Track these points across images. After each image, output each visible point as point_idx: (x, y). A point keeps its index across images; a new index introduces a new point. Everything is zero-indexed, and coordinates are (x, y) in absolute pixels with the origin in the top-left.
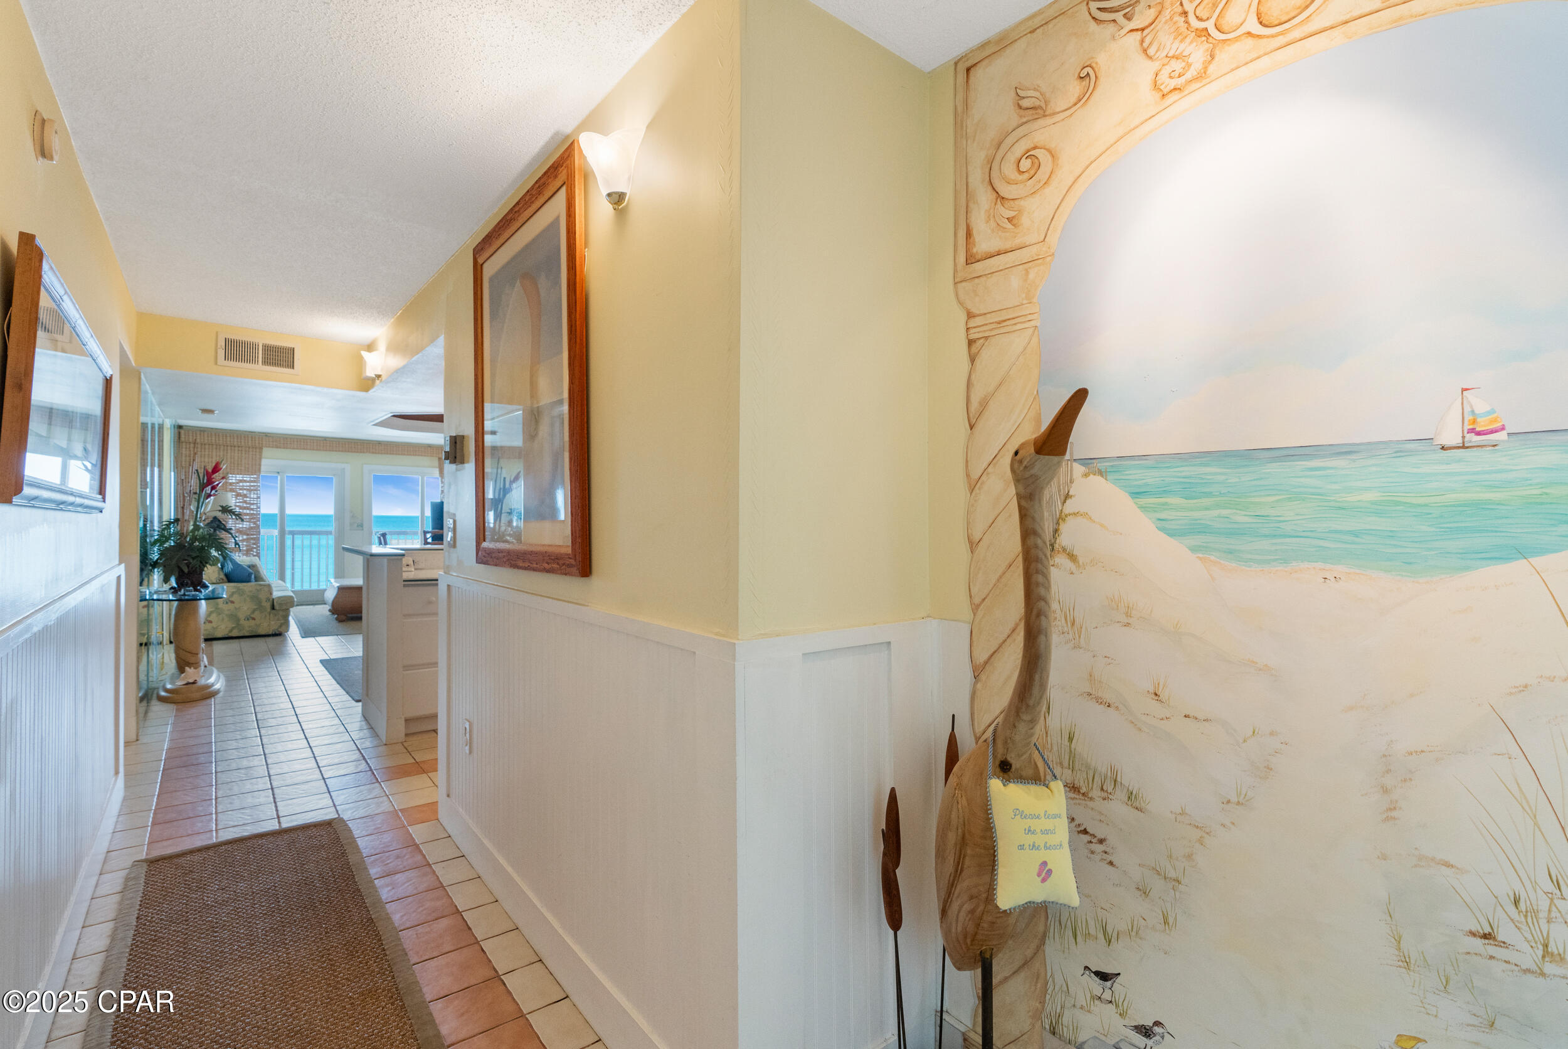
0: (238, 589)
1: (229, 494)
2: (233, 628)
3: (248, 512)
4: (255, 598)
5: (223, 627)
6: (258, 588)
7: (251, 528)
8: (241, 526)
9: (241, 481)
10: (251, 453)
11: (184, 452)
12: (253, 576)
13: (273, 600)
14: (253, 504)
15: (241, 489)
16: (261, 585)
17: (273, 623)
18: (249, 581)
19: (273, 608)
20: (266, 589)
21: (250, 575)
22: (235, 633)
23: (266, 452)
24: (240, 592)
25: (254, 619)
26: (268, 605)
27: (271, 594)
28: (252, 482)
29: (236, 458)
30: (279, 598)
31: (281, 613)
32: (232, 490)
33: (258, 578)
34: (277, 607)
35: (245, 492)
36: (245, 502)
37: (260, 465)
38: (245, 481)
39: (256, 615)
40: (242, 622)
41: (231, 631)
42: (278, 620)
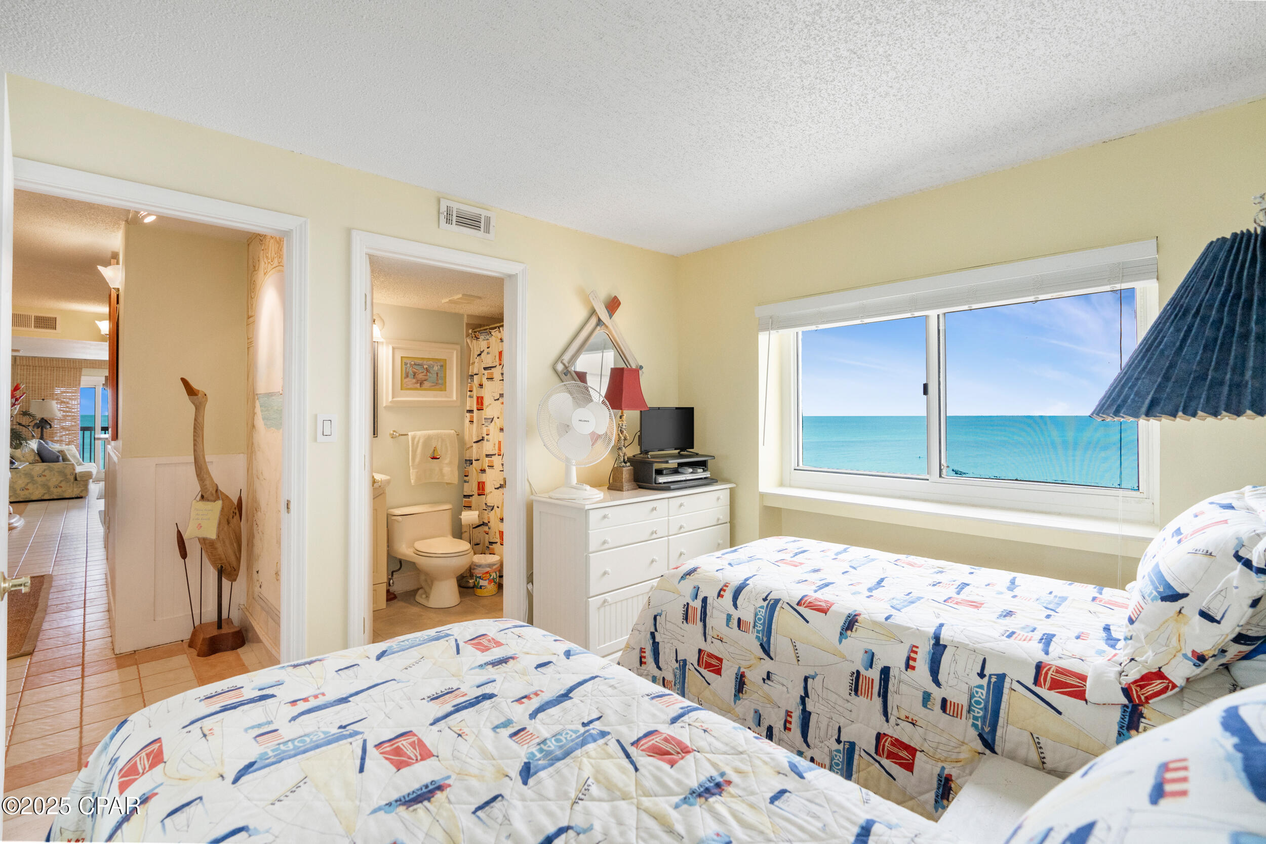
0: (50, 467)
1: (54, 402)
2: (45, 494)
3: (70, 414)
4: (62, 473)
5: (37, 493)
6: (65, 466)
7: (73, 426)
8: (64, 424)
9: (64, 392)
10: (72, 372)
11: (19, 372)
12: (61, 458)
13: (76, 474)
14: (73, 409)
15: (64, 398)
16: (67, 464)
17: (75, 489)
18: (58, 461)
19: (76, 479)
20: (71, 467)
21: (58, 457)
22: (46, 497)
23: (84, 371)
24: (51, 469)
25: (61, 487)
26: (72, 478)
27: (74, 470)
28: (73, 393)
29: (61, 376)
30: (80, 473)
31: (82, 483)
32: (57, 399)
33: (65, 459)
34: (78, 479)
35: (68, 400)
36: (67, 407)
37: (80, 381)
38: (68, 392)
39: (62, 484)
40: (52, 489)
41: (43, 495)
42: (80, 487)
